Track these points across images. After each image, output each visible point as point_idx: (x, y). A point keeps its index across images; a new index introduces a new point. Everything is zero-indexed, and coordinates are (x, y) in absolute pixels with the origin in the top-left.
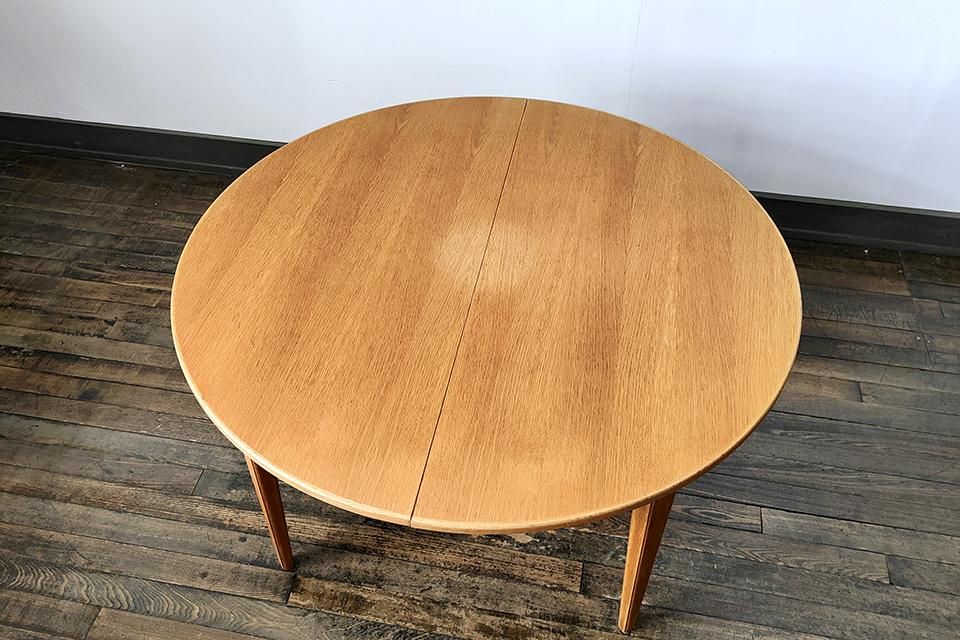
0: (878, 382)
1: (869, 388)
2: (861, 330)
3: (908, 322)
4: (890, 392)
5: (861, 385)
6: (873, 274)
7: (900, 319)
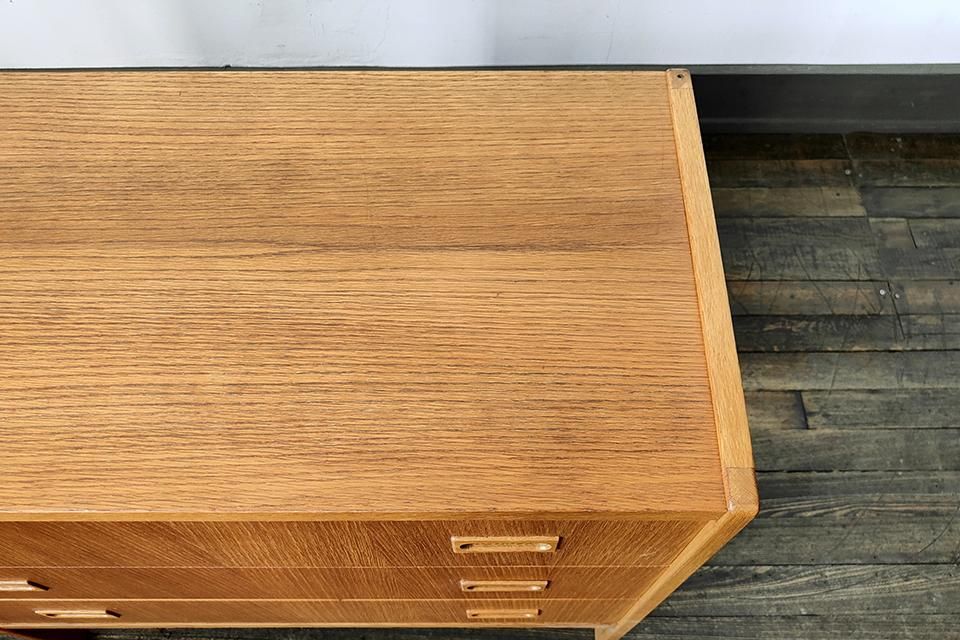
0: (828, 386)
1: (817, 401)
2: (800, 293)
3: (865, 265)
4: (849, 402)
5: (805, 397)
6: (808, 183)
7: (853, 261)
